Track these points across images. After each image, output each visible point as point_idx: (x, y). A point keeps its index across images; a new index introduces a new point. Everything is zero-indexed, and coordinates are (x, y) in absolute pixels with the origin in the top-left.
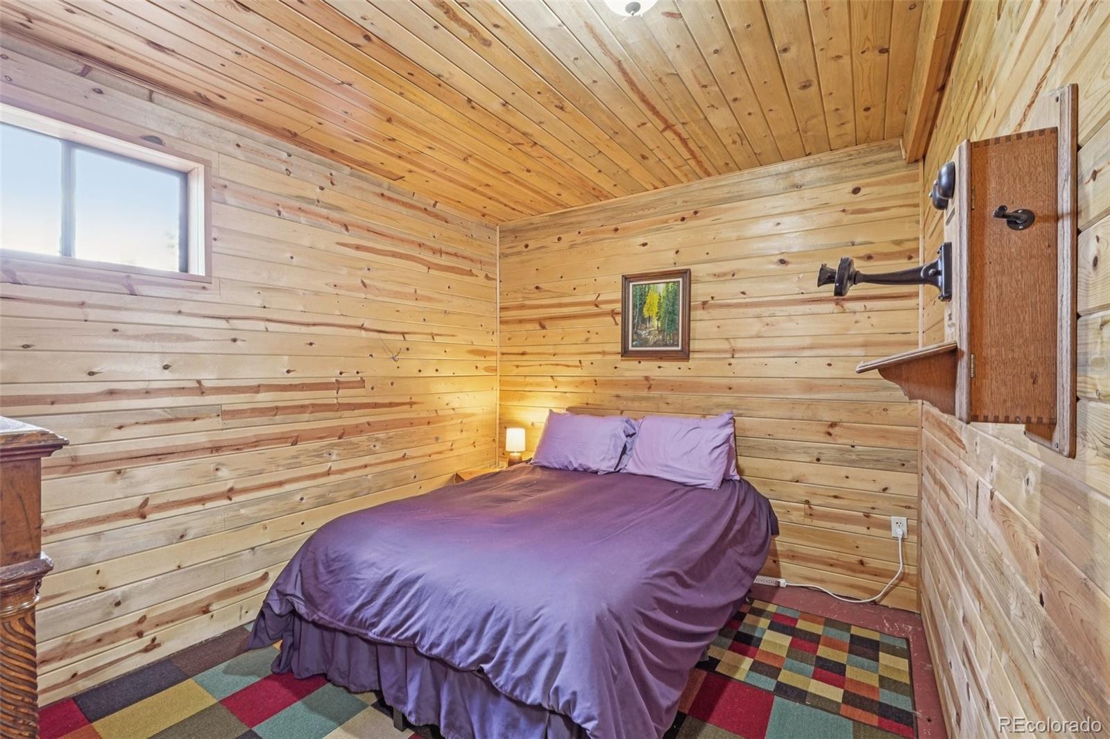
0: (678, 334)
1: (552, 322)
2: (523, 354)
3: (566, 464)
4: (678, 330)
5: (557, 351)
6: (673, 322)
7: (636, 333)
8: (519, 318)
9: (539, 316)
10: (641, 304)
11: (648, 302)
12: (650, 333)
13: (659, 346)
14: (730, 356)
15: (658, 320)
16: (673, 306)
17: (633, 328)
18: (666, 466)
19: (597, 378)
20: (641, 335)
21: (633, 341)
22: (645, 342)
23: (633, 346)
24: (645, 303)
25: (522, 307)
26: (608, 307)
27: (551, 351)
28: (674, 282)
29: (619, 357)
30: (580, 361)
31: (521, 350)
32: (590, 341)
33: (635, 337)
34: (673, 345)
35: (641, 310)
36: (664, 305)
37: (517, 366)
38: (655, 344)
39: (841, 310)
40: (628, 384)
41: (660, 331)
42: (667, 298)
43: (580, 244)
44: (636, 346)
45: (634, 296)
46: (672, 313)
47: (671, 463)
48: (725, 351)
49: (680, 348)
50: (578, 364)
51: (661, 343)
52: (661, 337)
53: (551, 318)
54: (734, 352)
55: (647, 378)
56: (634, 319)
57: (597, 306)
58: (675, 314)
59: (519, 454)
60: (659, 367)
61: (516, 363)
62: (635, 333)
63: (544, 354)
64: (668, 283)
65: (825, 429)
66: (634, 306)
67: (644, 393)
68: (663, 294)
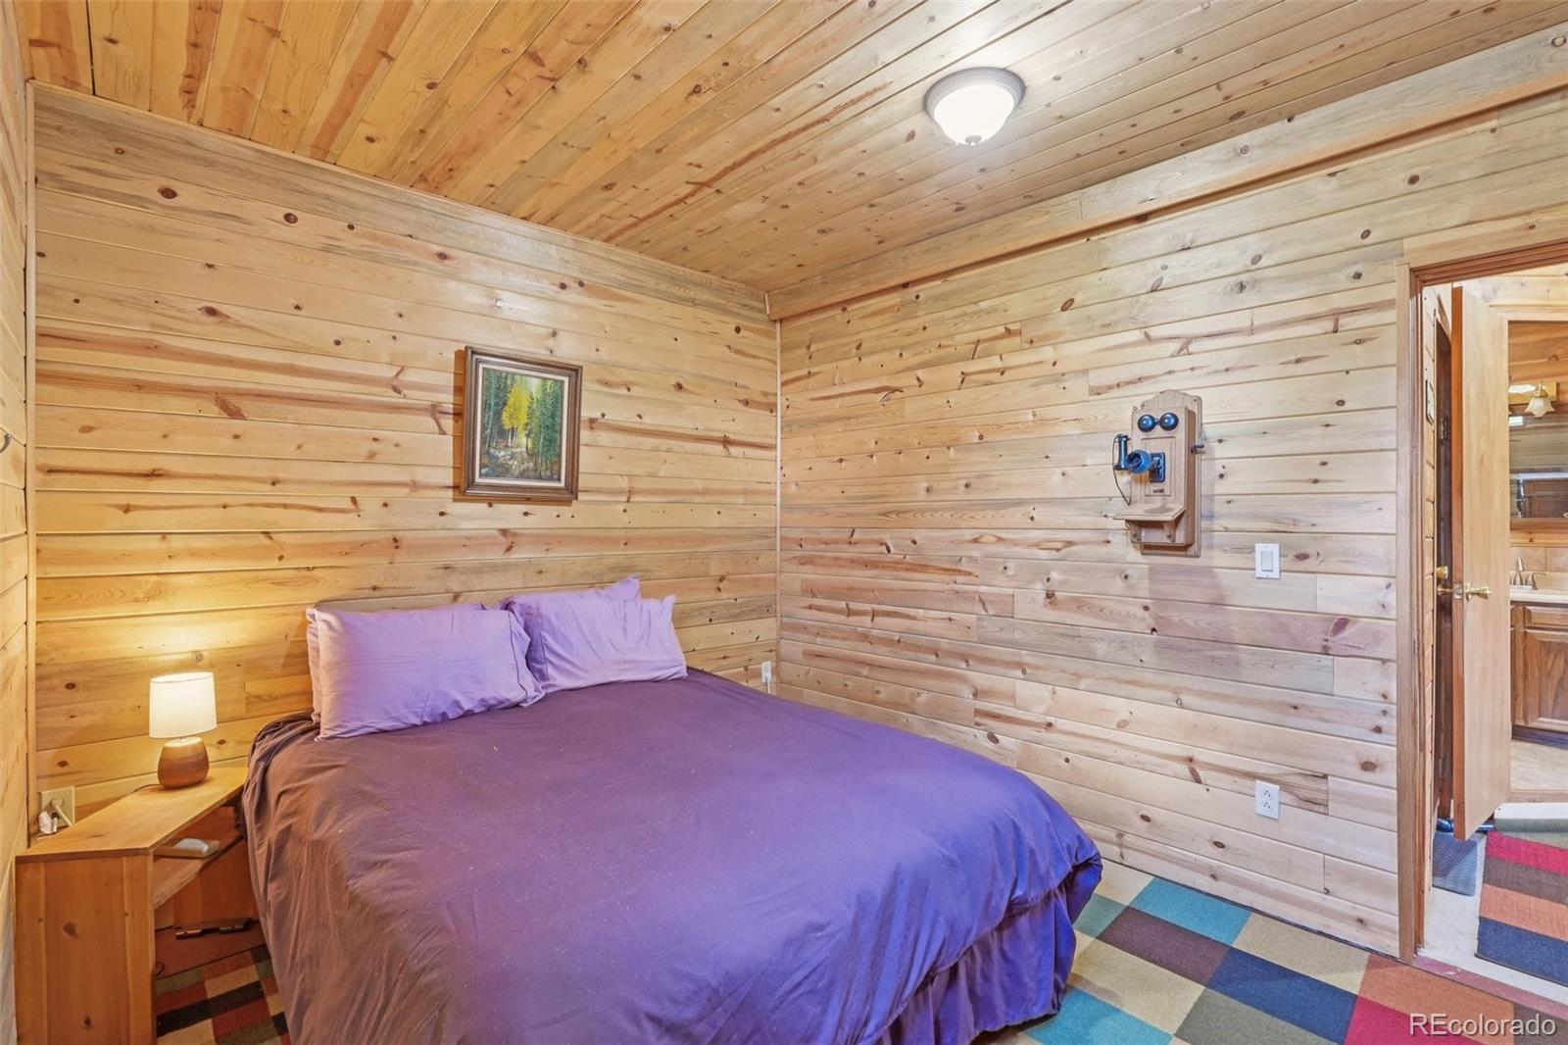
0: (560, 461)
1: (263, 404)
2: (154, 475)
3: (443, 708)
4: (559, 456)
5: (281, 475)
6: (552, 443)
7: (488, 453)
8: (138, 377)
9: (221, 384)
10: (497, 404)
11: (510, 402)
12: (513, 456)
13: (528, 478)
14: (625, 499)
15: (528, 436)
16: (553, 416)
17: (483, 443)
18: (625, 662)
19: (398, 535)
20: (497, 458)
21: (482, 466)
22: (503, 471)
23: (481, 475)
24: (505, 404)
25: (151, 349)
26: (426, 398)
27: (264, 474)
28: (555, 381)
29: (450, 493)
30: (354, 500)
31: (146, 464)
32: (378, 459)
33: (486, 460)
34: (551, 479)
35: (498, 414)
36: (538, 413)
37: (127, 509)
38: (522, 475)
39: (727, 454)
40: (468, 543)
41: (531, 454)
42: (542, 402)
43: (352, 252)
44: (487, 475)
45: (486, 388)
46: (551, 428)
47: (630, 656)
48: (620, 492)
49: (562, 484)
50: (348, 505)
51: (532, 474)
52: (531, 464)
53: (261, 396)
54: (631, 492)
55: (504, 532)
56: (484, 428)
57: (396, 390)
58: (555, 431)
59: (198, 740)
60: (526, 514)
61: (124, 500)
62: (485, 453)
63: (237, 478)
64: (545, 379)
65: (715, 585)
66: (486, 406)
67: (496, 556)
68: (536, 393)
